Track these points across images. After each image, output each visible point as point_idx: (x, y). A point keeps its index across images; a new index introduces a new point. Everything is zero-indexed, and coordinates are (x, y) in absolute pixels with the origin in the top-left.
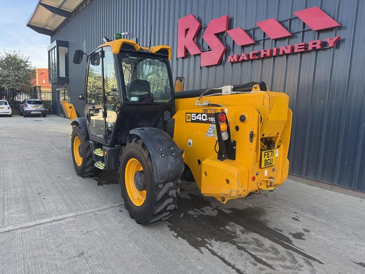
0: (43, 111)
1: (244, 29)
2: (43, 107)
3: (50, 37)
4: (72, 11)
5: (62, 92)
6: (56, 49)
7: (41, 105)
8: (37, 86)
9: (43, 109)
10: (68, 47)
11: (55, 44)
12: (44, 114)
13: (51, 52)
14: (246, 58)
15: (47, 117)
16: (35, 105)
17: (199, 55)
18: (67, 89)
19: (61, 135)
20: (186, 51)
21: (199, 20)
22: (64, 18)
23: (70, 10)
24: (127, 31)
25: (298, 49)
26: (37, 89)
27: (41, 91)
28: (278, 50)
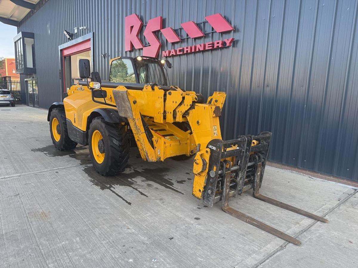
0: (12, 100)
1: (174, 29)
2: (11, 97)
3: (16, 27)
4: (36, 3)
5: (30, 82)
6: (21, 40)
7: (8, 95)
8: (7, 77)
9: (11, 99)
10: (34, 39)
11: (20, 35)
12: (12, 104)
13: (17, 42)
14: (174, 54)
15: (16, 106)
16: (3, 95)
17: (142, 49)
18: (34, 79)
19: (25, 122)
20: (132, 46)
21: (141, 19)
22: (28, 10)
23: (34, 2)
24: (85, 26)
25: (208, 47)
26: (7, 79)
27: (11, 81)
28: (195, 48)
